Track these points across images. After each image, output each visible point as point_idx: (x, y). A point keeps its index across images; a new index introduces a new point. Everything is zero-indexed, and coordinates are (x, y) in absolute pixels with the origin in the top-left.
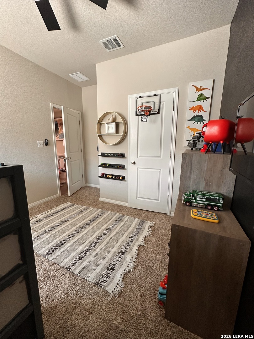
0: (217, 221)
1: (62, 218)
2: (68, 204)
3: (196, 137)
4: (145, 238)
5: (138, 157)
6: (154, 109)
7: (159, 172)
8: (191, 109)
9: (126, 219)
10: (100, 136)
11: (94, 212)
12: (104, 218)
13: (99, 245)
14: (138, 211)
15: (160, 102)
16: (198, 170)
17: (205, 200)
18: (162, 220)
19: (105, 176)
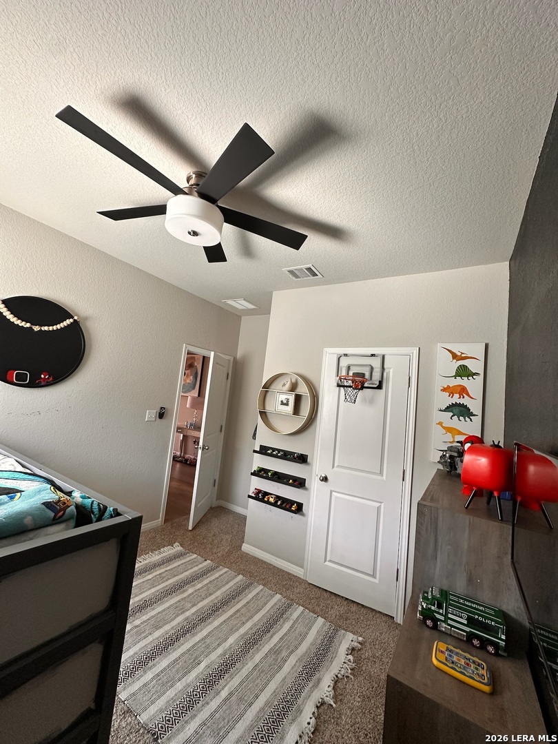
0: (487, 689)
1: (159, 584)
2: (176, 549)
3: (456, 450)
4: (336, 683)
5: (333, 467)
6: (371, 379)
7: (379, 508)
8: (444, 390)
9: (295, 615)
10: (263, 414)
11: (227, 580)
12: (248, 603)
13: (228, 680)
14: (326, 595)
15: (383, 368)
16: (449, 544)
17: (465, 622)
18: (381, 634)
19: (261, 496)
